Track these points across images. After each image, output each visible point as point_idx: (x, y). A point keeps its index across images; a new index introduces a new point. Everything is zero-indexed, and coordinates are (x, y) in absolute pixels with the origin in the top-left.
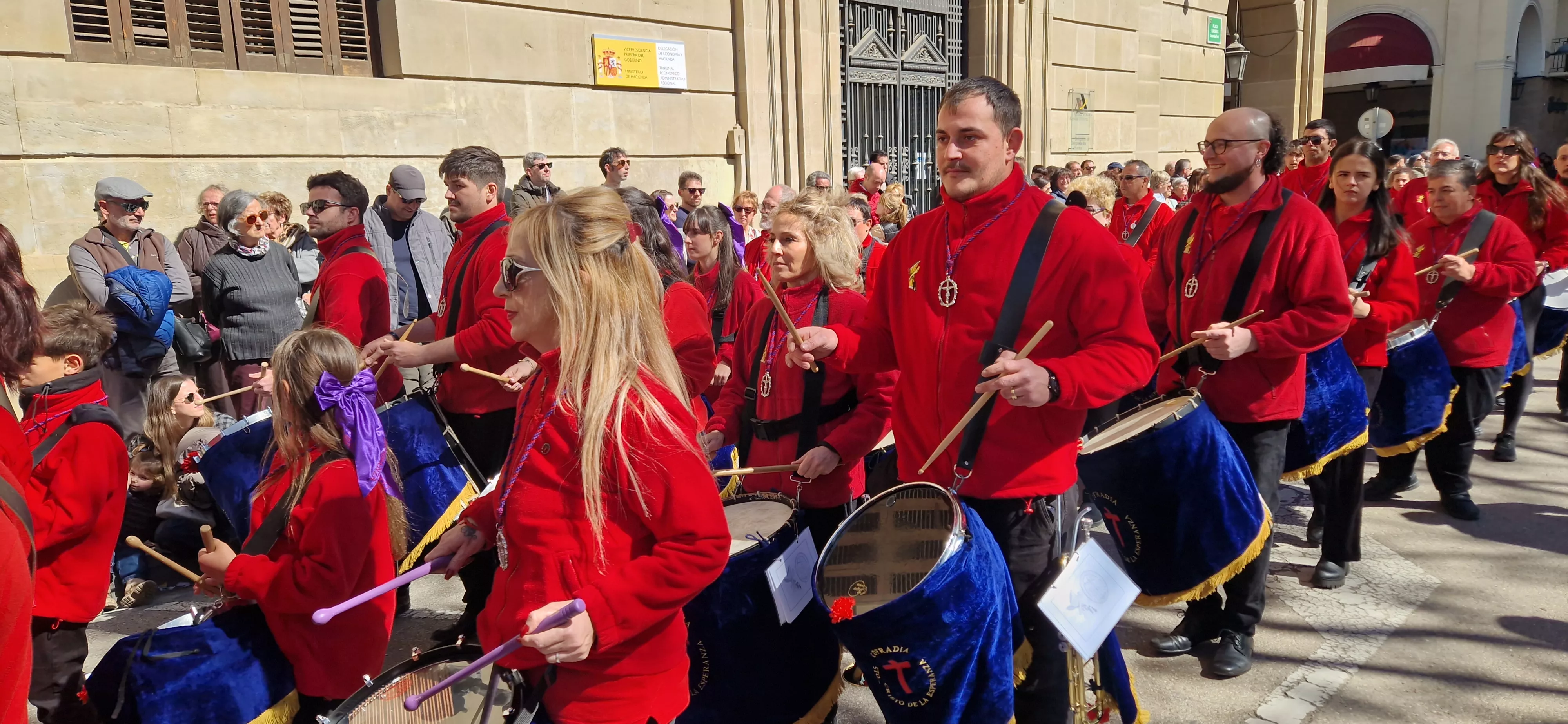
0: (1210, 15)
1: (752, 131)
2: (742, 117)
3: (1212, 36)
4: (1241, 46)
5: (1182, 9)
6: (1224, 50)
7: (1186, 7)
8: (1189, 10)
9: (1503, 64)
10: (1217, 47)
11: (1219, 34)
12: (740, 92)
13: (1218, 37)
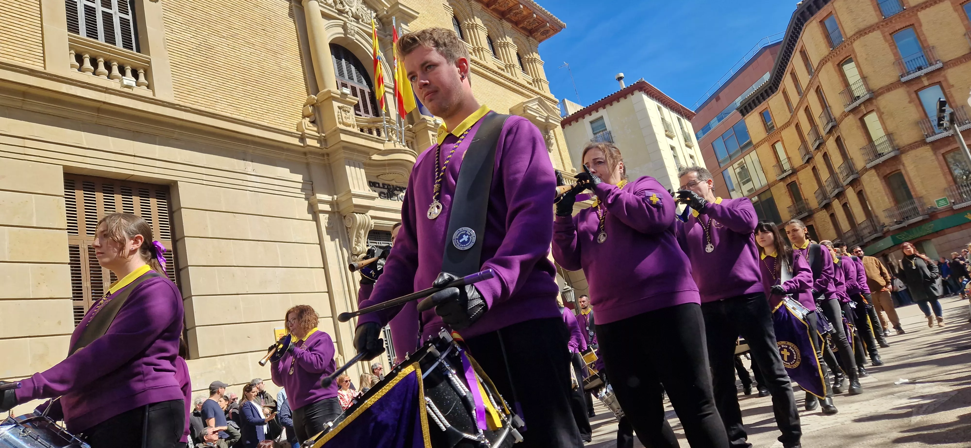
1: (346, 356)
2: (341, 352)
4: (569, 287)
12: (338, 341)
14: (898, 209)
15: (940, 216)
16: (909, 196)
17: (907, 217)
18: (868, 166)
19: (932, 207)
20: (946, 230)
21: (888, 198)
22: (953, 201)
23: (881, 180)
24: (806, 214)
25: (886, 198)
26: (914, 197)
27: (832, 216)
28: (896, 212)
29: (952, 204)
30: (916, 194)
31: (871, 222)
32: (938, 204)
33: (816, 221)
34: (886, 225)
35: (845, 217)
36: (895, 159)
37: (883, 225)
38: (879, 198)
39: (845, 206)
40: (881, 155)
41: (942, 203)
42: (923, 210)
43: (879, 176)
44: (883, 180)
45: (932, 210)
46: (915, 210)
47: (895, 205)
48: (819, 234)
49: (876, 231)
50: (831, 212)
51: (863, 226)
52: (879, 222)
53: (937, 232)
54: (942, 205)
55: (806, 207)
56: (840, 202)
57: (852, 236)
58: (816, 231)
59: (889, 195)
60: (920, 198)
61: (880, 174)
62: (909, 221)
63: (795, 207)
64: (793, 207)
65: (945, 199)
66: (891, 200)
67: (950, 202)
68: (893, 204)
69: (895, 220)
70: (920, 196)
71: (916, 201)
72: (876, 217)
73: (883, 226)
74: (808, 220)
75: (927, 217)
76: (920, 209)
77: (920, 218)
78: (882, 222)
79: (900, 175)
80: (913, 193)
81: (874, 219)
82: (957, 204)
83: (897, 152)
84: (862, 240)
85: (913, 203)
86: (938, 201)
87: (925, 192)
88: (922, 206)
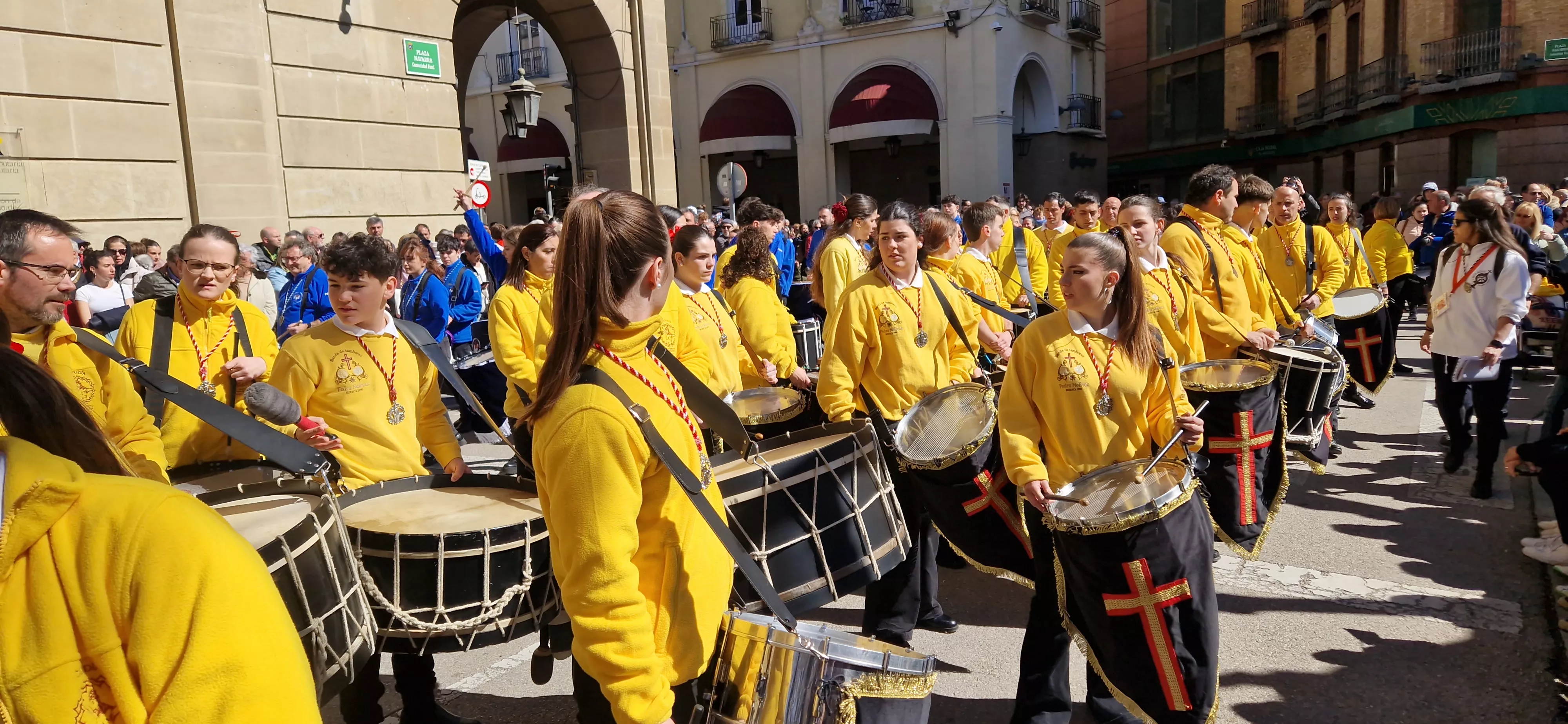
0: (406, 38)
3: (416, 65)
5: (337, 26)
6: (454, 85)
7: (345, 24)
8: (353, 28)
9: (996, 119)
10: (433, 80)
11: (435, 63)
13: (433, 68)
14: (1458, 45)
15: (1541, 81)
16: (1495, 20)
17: (1468, 69)
19: (1532, 56)
20: (1537, 117)
21: (1446, 17)
24: (1274, 26)
25: (1442, 15)
26: (1504, 22)
27: (1322, 40)
28: (1451, 53)
30: (1509, 17)
31: (1388, 66)
32: (1549, 51)
33: (1288, 45)
34: (1417, 78)
35: (1344, 46)
37: (1409, 78)
38: (1428, 13)
39: (1354, 22)
41: (1562, 48)
42: (1510, 60)
45: (1528, 64)
46: (1491, 59)
47: (1455, 36)
48: (1284, 73)
49: (1390, 89)
50: (1321, 31)
51: (1368, 72)
52: (1405, 70)
53: (1517, 118)
54: (1559, 57)
55: (1281, 10)
56: (1347, 10)
57: (1339, 91)
58: (1280, 66)
60: (1515, 29)
62: (1468, 79)
63: (1259, 6)
64: (1255, 6)
66: (1451, 22)
68: (1450, 32)
69: (1439, 72)
70: (1518, 23)
71: (1504, 34)
72: (1405, 56)
73: (1410, 80)
74: (1273, 40)
75: (1511, 76)
76: (1503, 55)
77: (1494, 77)
78: (1410, 71)
80: (1505, 15)
81: (1399, 62)
84: (1356, 104)
85: (1495, 38)
86: (1551, 45)
87: (1531, 14)
88: (1510, 49)
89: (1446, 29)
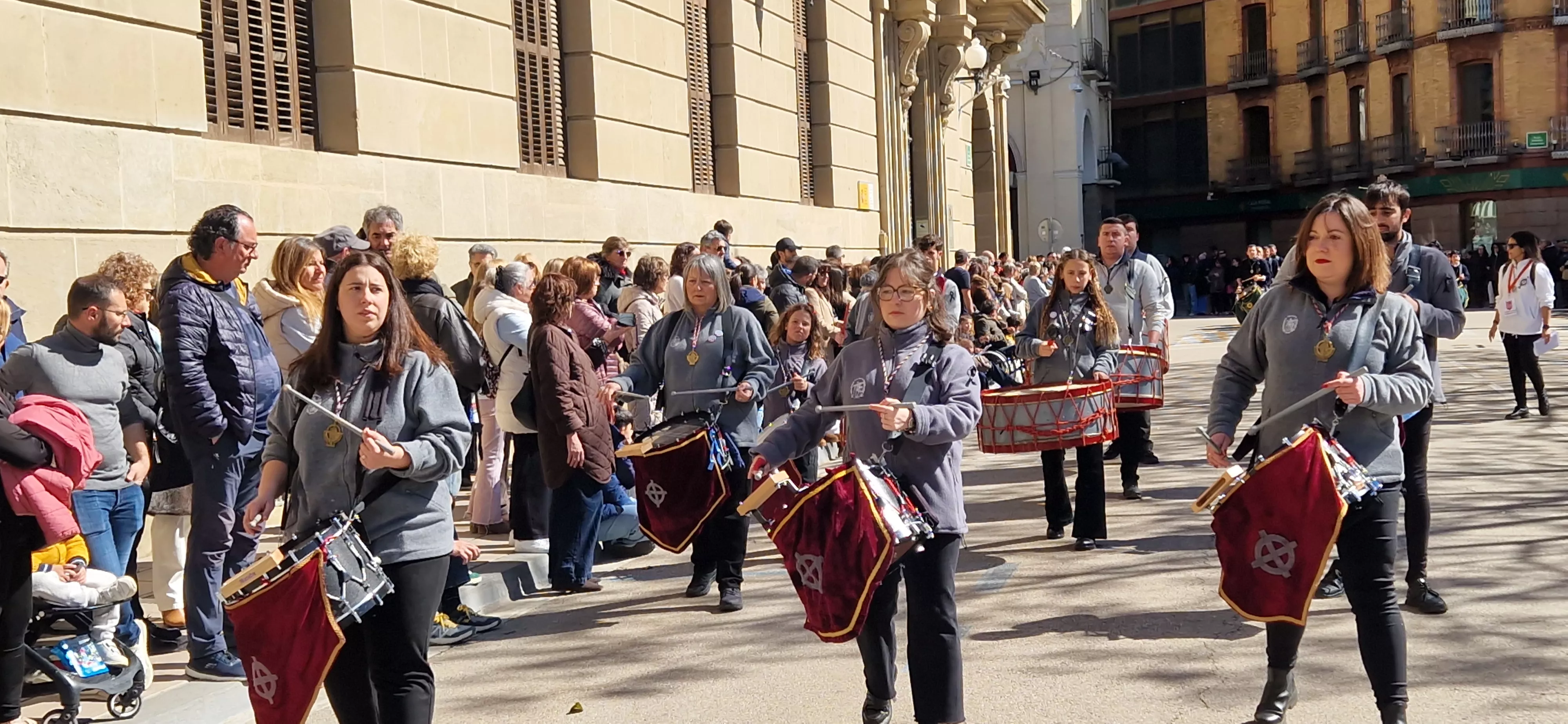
14: (1461, 131)
15: (1524, 163)
17: (1472, 151)
18: (1441, 35)
19: (1518, 144)
20: (1524, 191)
22: (1555, 142)
23: (1451, 67)
24: (1263, 82)
25: (1447, 105)
26: (1496, 116)
27: (1318, 100)
28: (1456, 137)
29: (1553, 147)
30: (1500, 113)
31: (1400, 141)
32: (1529, 141)
33: (1277, 100)
34: (1428, 153)
36: (1492, 38)
37: (1421, 152)
38: (1436, 100)
40: (1470, 22)
41: (1539, 139)
42: (1502, 148)
43: (1450, 59)
44: (1455, 70)
45: (1514, 149)
46: (1487, 144)
47: (1459, 123)
48: (1276, 128)
50: (1317, 93)
52: (1417, 146)
53: (1509, 191)
54: (1535, 145)
58: (1271, 121)
59: (1455, 100)
60: (1504, 122)
61: (1454, 56)
62: (1473, 159)
65: (1543, 136)
66: (1455, 112)
67: (1550, 144)
69: (1448, 150)
70: (1506, 119)
71: (1497, 126)
72: (1415, 134)
74: (1262, 95)
75: (1503, 159)
76: (1498, 144)
77: (1491, 159)
78: (1422, 146)
79: (1487, 69)
80: (1496, 111)
81: (1410, 139)
82: (1560, 150)
83: (1499, 26)
85: (1491, 128)
86: (1530, 136)
87: (1516, 114)
88: (1502, 137)
89: (1451, 116)
